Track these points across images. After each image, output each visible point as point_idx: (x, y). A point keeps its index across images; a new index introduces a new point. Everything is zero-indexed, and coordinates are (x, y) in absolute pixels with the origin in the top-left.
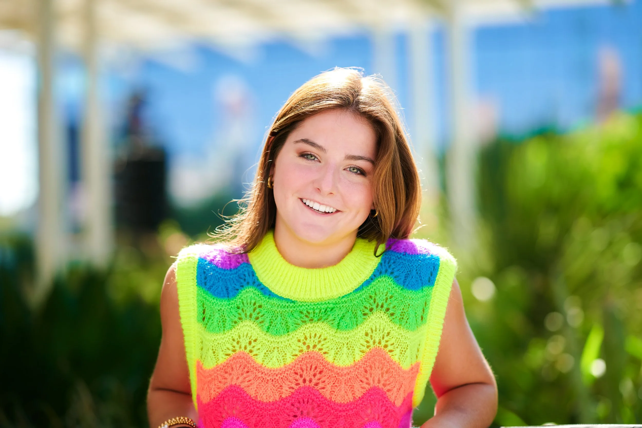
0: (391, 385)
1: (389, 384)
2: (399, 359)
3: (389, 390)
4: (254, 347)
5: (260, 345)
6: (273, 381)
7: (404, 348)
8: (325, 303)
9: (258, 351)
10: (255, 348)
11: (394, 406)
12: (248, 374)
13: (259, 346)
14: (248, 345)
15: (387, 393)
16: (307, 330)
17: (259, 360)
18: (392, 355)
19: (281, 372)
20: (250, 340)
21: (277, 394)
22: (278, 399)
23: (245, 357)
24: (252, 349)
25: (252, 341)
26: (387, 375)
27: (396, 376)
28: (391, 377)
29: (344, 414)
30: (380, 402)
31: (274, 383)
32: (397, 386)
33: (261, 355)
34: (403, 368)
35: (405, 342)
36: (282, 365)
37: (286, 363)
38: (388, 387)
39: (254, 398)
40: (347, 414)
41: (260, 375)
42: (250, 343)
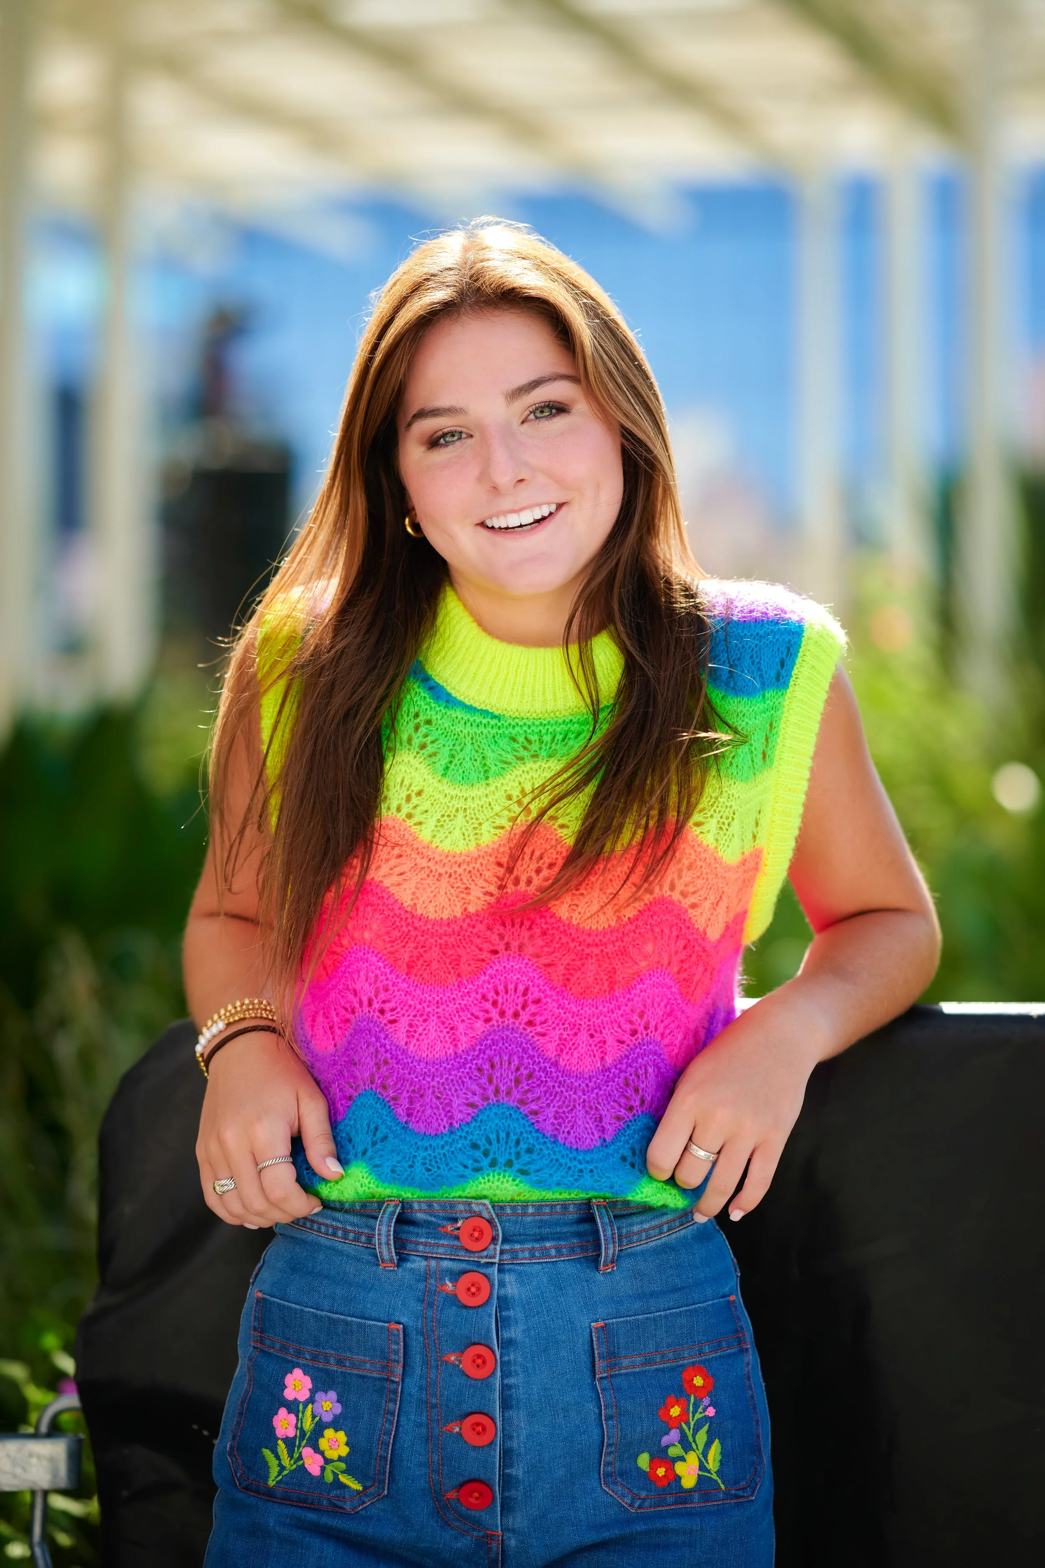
0: (699, 893)
1: (694, 893)
2: (717, 840)
3: (694, 906)
4: (415, 807)
5: (429, 803)
6: (450, 876)
7: (727, 818)
8: (564, 722)
9: (425, 815)
10: (419, 808)
11: (703, 939)
12: (399, 860)
13: (426, 806)
14: (404, 802)
15: (690, 911)
16: (525, 775)
17: (425, 834)
18: (701, 833)
19: (468, 859)
20: (409, 792)
21: (459, 905)
22: (459, 915)
23: (397, 826)
24: (413, 812)
25: (413, 795)
26: (690, 873)
27: (710, 877)
28: (698, 877)
29: (597, 951)
30: (674, 928)
31: (452, 880)
32: (713, 898)
33: (431, 824)
34: (724, 860)
35: (729, 805)
36: (472, 847)
37: (481, 842)
38: (692, 899)
39: (409, 909)
40: (602, 951)
41: (424, 863)
42: (408, 798)
